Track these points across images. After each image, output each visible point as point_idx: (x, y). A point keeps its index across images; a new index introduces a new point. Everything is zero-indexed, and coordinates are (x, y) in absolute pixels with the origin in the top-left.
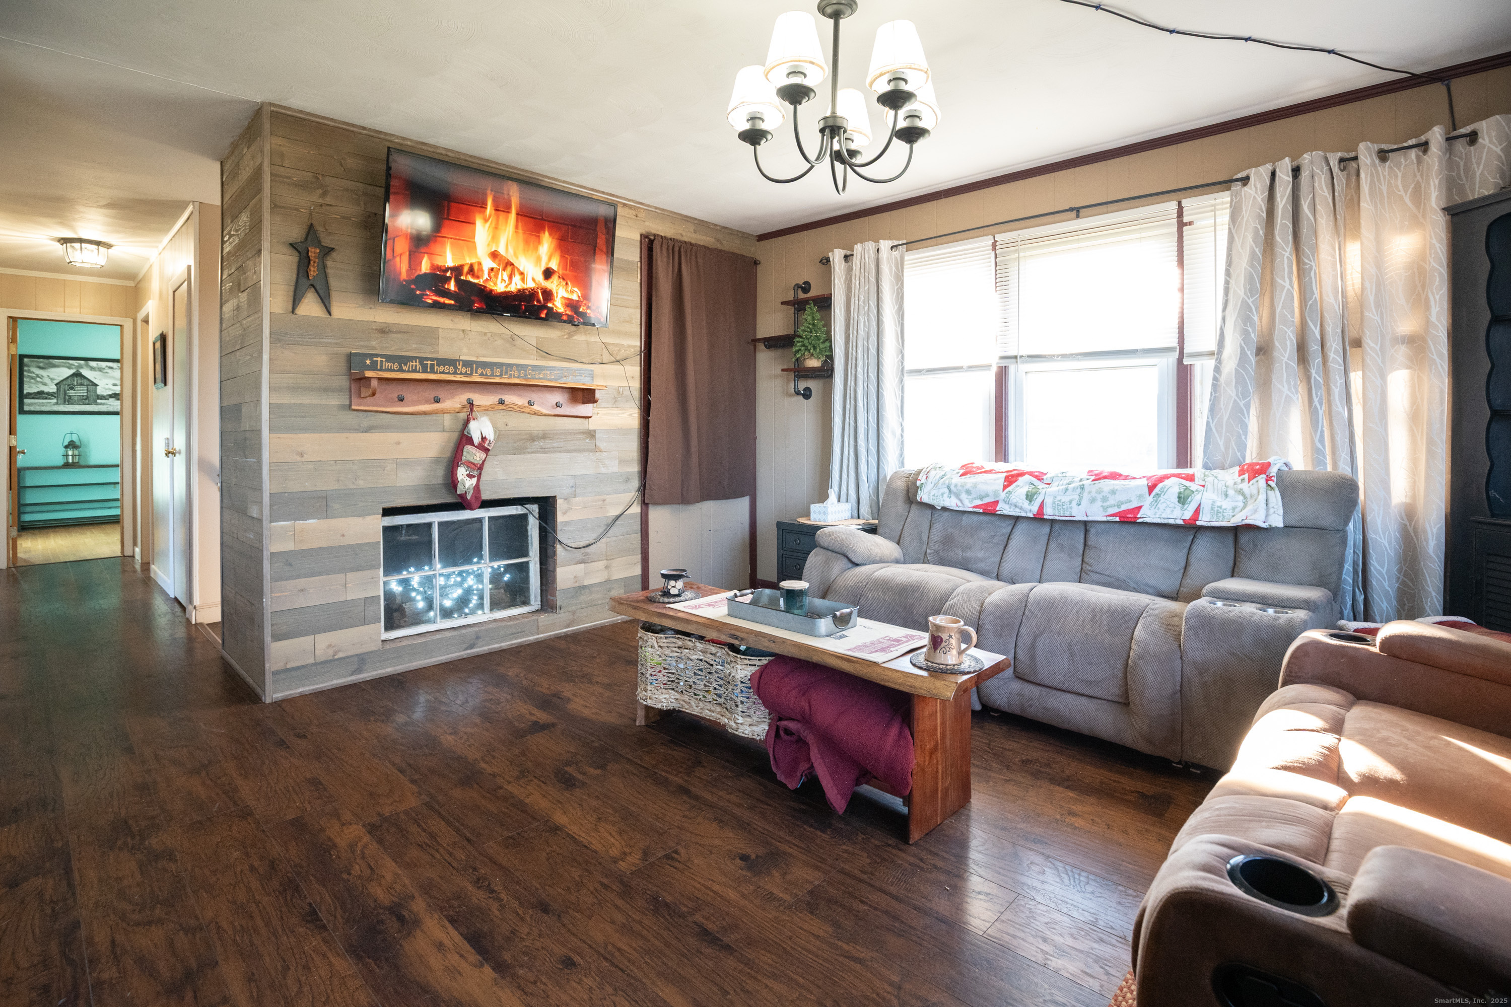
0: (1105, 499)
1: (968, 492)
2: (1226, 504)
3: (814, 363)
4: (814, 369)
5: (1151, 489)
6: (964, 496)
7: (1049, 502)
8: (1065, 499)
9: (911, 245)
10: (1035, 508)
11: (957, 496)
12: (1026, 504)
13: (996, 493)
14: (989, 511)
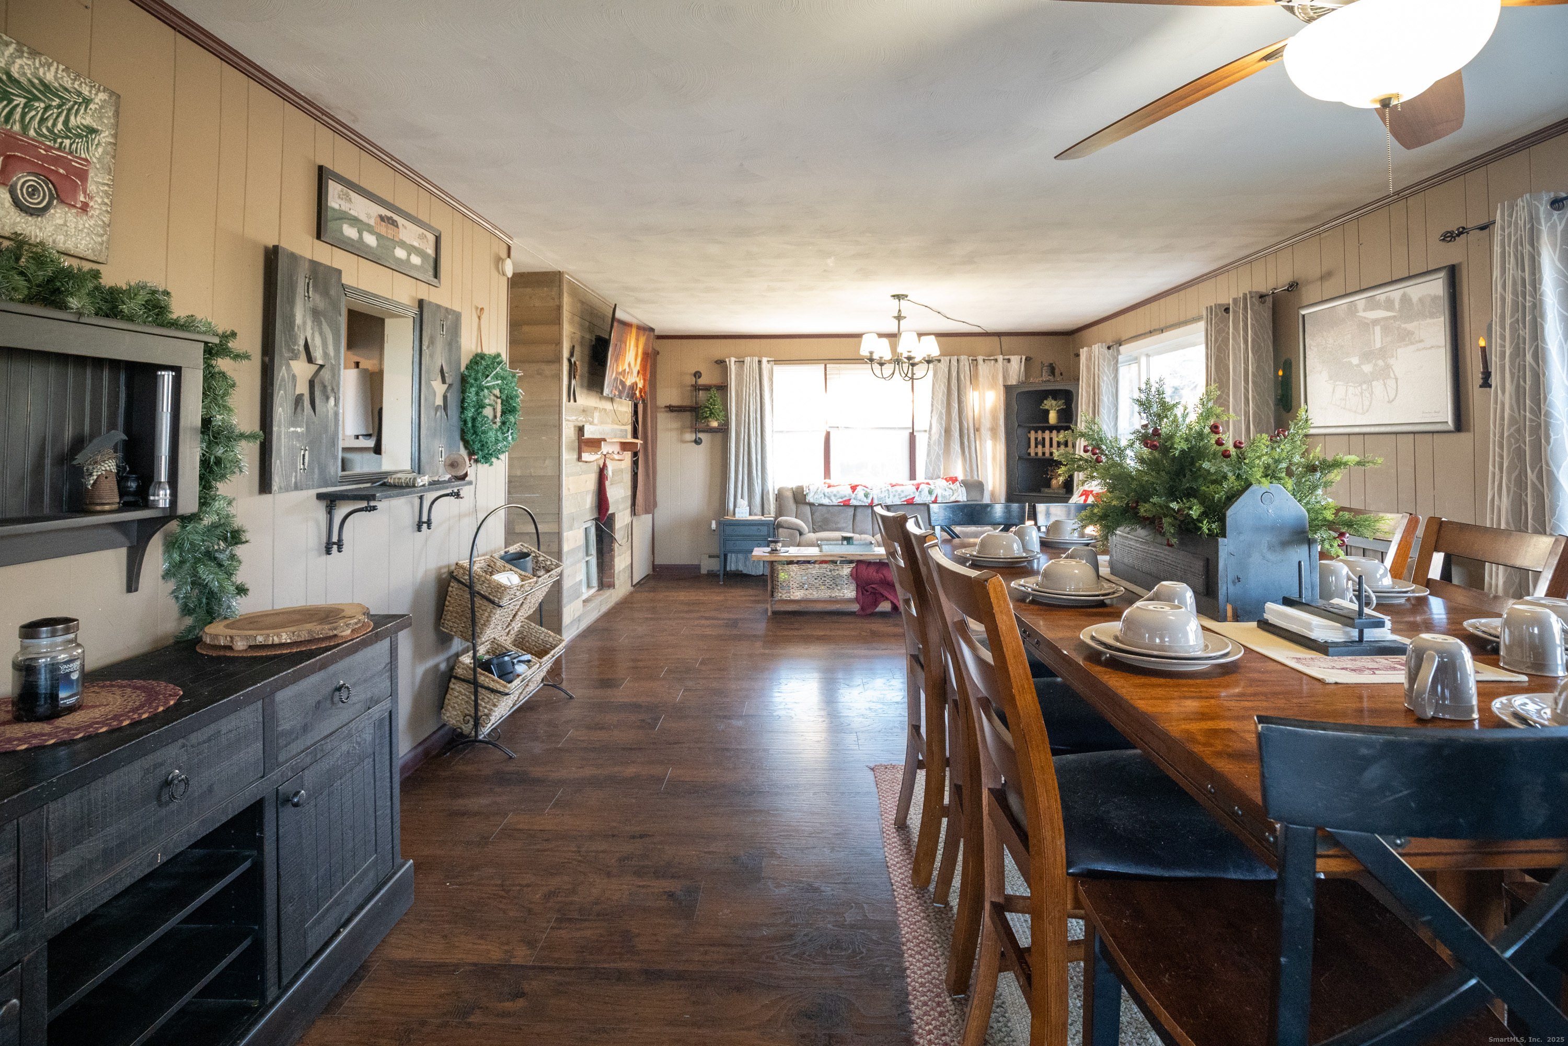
0: (899, 495)
1: (835, 496)
2: (947, 493)
3: (715, 424)
4: (714, 428)
5: (917, 489)
6: (833, 498)
7: (875, 497)
8: (882, 495)
9: (777, 362)
10: (869, 501)
11: (829, 498)
12: (865, 499)
13: (850, 495)
14: (846, 504)
